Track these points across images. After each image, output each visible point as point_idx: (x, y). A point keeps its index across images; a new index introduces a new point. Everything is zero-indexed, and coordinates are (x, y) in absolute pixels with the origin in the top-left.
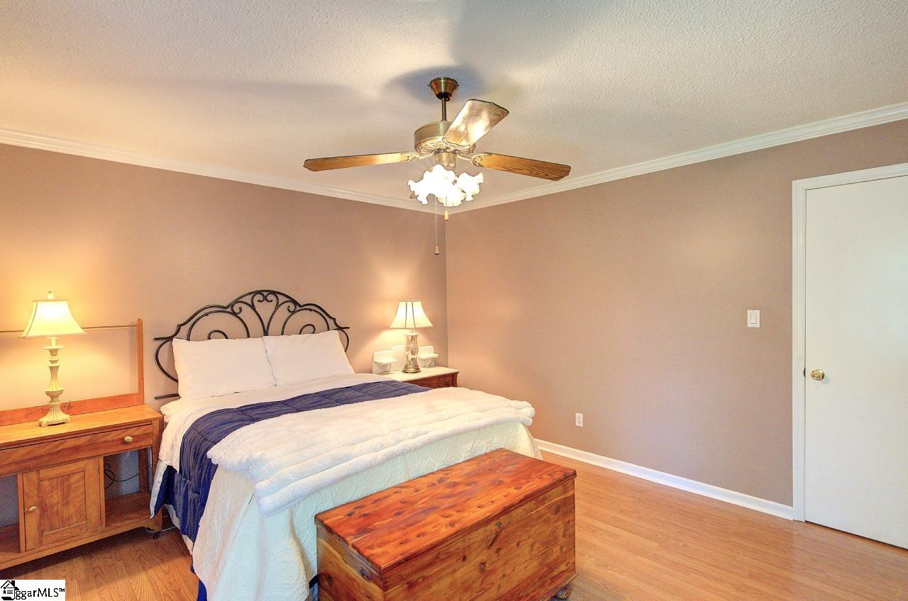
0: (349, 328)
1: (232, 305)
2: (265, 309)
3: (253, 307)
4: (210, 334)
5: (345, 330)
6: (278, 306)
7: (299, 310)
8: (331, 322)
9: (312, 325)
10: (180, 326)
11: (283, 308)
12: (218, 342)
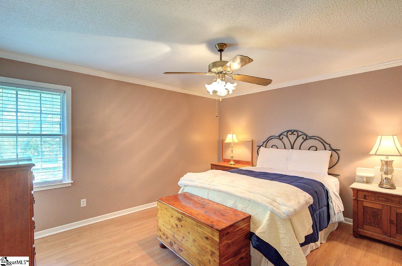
0: (339, 150)
1: (279, 136)
2: (292, 138)
3: (287, 136)
4: (272, 146)
5: (337, 151)
6: (298, 136)
7: (309, 139)
8: (327, 146)
9: (315, 147)
10: (264, 142)
11: (300, 138)
12: (274, 150)
